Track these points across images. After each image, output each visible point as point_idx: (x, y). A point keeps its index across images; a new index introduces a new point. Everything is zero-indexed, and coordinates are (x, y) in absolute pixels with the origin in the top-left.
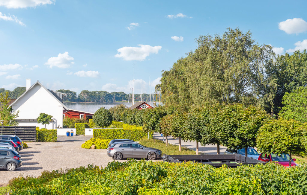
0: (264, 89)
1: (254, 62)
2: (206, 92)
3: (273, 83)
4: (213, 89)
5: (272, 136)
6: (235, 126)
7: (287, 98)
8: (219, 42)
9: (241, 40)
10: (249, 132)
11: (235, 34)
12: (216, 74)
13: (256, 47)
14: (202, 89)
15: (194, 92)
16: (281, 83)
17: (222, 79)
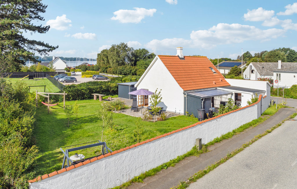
0: (131, 60)
1: (128, 52)
2: (115, 61)
3: (133, 58)
4: (117, 60)
5: (140, 73)
6: (131, 71)
7: (138, 63)
8: (118, 46)
9: (124, 46)
10: (134, 72)
11: (123, 44)
12: (118, 56)
13: (129, 48)
14: (113, 60)
15: (110, 61)
16: (136, 58)
17: (120, 57)
